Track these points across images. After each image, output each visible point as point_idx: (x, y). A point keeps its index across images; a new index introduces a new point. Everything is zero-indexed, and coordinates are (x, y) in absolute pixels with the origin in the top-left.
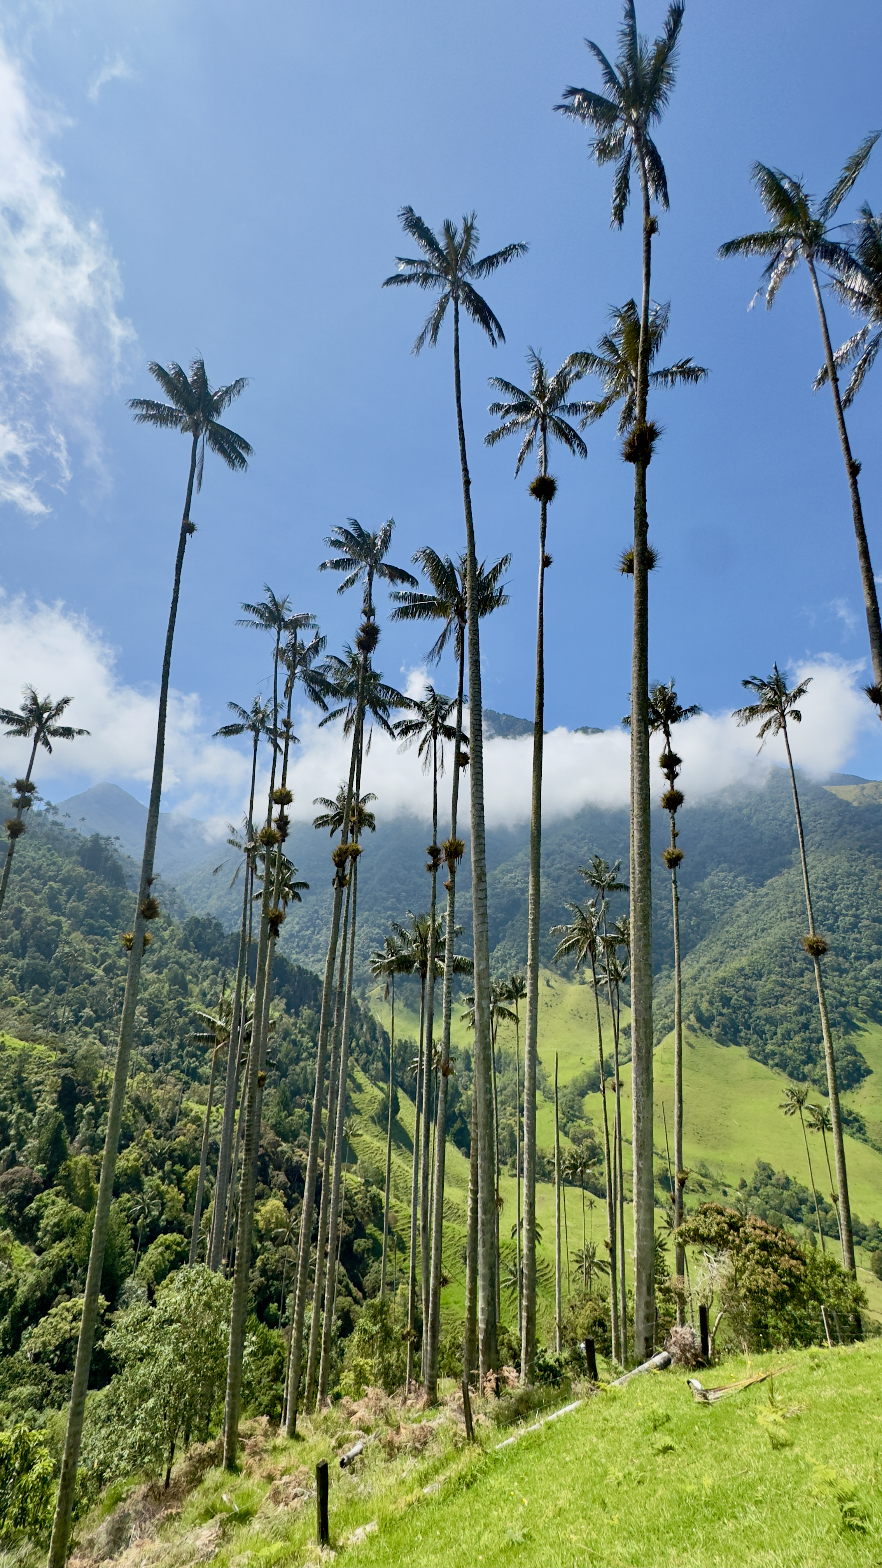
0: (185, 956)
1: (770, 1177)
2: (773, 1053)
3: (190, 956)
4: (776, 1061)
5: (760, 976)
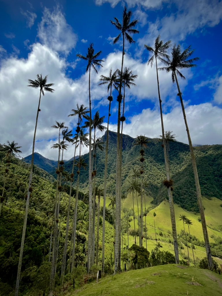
1: (184, 233)
4: (185, 207)
5: (180, 189)
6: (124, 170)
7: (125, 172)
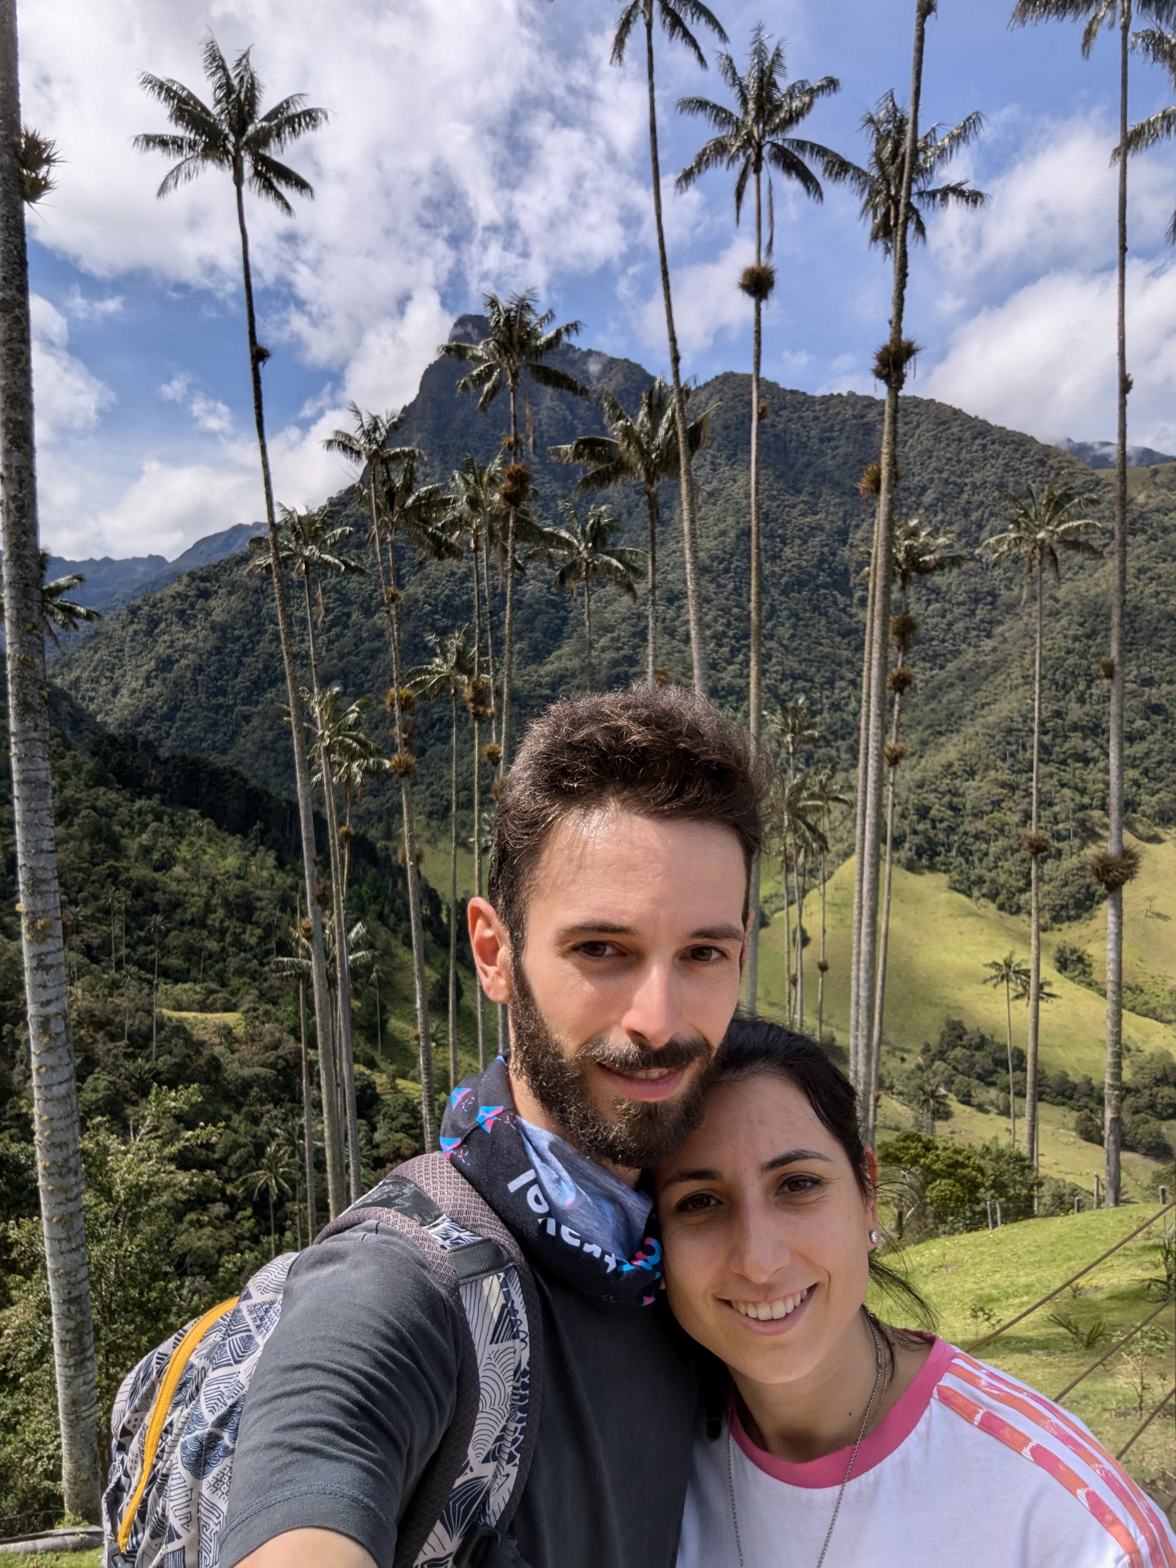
0: (106, 796)
1: (960, 1038)
2: (981, 881)
3: (113, 795)
4: (984, 891)
5: (971, 773)
6: (604, 641)
7: (609, 655)
